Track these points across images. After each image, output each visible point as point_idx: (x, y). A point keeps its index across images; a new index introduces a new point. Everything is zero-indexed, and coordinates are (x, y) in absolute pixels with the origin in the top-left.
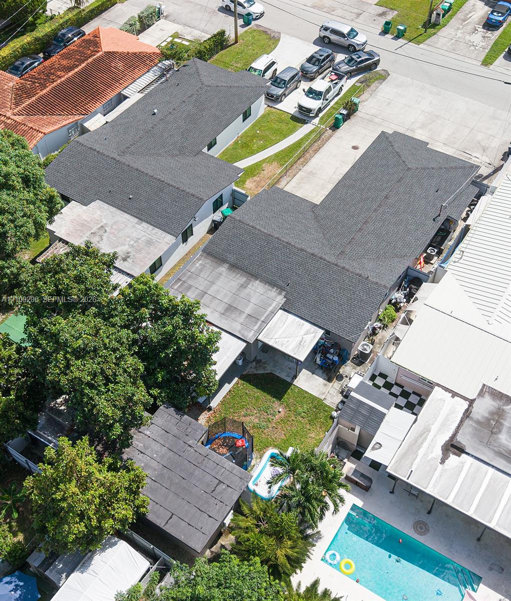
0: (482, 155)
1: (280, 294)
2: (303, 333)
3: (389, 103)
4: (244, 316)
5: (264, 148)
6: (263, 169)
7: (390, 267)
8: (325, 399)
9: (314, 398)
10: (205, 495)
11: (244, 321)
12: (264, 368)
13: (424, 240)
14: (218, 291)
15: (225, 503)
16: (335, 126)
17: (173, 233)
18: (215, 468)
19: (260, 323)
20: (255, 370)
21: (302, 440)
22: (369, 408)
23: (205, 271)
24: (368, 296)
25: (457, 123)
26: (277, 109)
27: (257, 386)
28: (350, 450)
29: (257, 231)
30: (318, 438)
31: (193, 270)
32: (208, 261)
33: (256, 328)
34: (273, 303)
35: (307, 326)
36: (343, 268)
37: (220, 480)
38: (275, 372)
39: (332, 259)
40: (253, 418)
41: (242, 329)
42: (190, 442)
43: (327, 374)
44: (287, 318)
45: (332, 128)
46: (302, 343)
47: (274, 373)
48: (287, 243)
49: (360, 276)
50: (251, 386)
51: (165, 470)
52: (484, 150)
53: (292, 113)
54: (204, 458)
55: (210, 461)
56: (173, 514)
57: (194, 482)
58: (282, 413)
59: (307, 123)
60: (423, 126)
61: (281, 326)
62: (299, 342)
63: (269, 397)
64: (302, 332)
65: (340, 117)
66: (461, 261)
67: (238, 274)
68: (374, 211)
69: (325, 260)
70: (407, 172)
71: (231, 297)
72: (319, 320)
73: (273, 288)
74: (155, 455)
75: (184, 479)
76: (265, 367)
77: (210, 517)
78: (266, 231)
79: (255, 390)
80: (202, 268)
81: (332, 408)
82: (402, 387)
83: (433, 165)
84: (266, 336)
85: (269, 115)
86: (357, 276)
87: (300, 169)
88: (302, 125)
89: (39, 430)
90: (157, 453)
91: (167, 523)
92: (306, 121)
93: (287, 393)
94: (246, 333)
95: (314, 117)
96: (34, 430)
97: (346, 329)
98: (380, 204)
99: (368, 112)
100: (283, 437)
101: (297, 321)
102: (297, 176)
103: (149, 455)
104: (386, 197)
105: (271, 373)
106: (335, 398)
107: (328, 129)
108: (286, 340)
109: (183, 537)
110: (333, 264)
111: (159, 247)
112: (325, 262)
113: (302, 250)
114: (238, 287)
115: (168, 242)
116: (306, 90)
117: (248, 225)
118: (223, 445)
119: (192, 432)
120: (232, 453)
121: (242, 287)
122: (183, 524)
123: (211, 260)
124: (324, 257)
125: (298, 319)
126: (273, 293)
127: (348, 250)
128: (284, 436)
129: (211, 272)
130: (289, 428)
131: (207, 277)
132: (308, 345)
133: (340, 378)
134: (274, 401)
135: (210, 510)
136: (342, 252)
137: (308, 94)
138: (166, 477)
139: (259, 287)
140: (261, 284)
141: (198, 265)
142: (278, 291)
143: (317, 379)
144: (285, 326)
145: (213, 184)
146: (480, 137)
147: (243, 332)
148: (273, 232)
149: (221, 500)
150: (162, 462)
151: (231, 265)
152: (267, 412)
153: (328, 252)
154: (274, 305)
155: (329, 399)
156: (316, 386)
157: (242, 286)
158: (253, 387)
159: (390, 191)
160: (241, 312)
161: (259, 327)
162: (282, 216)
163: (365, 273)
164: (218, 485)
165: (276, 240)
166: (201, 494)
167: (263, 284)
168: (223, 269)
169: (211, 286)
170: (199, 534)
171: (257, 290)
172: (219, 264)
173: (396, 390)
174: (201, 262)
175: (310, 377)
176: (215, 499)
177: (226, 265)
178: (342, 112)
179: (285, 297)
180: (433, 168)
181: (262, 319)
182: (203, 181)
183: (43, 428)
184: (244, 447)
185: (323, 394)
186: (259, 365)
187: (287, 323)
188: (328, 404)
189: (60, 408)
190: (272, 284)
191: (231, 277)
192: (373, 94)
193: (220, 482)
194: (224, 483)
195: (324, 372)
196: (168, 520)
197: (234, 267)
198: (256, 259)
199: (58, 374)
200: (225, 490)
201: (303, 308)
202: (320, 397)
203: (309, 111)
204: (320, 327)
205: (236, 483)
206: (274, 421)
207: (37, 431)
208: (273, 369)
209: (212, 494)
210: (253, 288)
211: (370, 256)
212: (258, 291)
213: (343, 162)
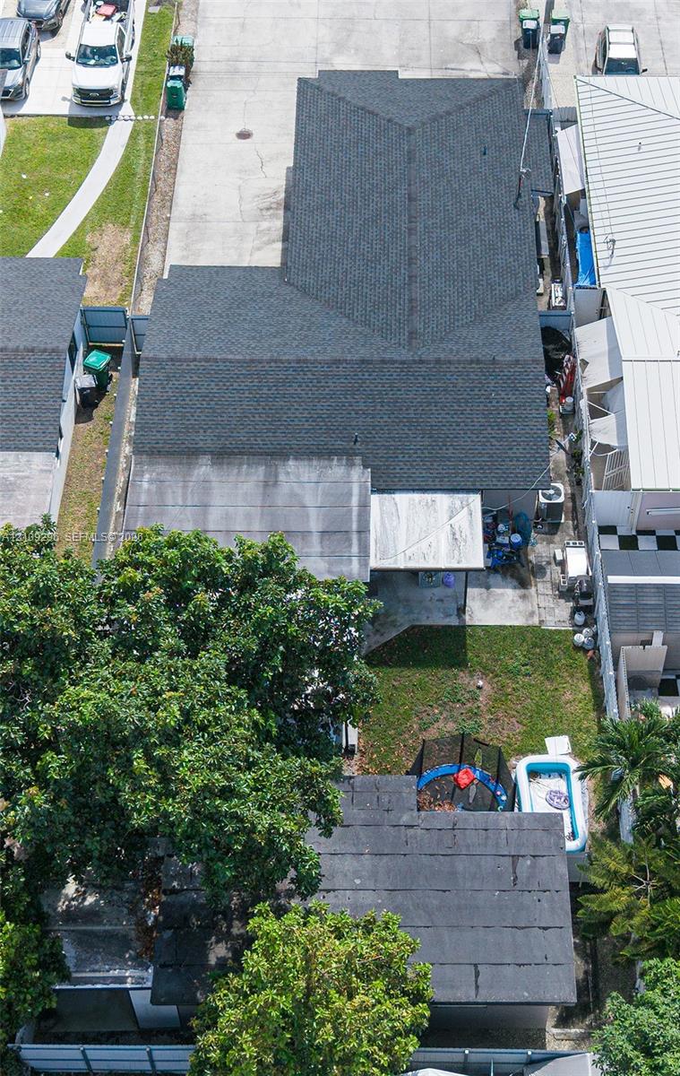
0: (482, 63)
1: (351, 465)
2: (446, 517)
3: (243, 26)
4: (315, 538)
5: (60, 205)
6: (93, 246)
7: (511, 323)
8: (541, 622)
9: (519, 632)
10: (506, 896)
11: (322, 547)
12: (394, 624)
13: (527, 251)
14: (227, 517)
15: (551, 888)
16: (175, 106)
17: (41, 446)
18: (487, 838)
19: (355, 538)
20: (378, 636)
21: (558, 714)
22: (656, 590)
23: (170, 491)
24: (517, 393)
25: (394, 20)
26: (28, 116)
27: (403, 663)
28: (650, 687)
29: (220, 363)
30: (580, 696)
31: (143, 499)
32: (160, 468)
33: (355, 549)
34: (351, 489)
35: (443, 500)
36: (438, 361)
37: (513, 854)
38: (418, 620)
39: (405, 354)
40: (441, 724)
41: (330, 564)
42: (405, 819)
43: (512, 576)
44: (396, 504)
45: (171, 113)
46: (457, 536)
47: (419, 623)
48: (298, 361)
49: (478, 361)
50: (395, 670)
51: (399, 897)
52: (478, 50)
53: (67, 113)
54: (450, 834)
55: (467, 832)
56: (476, 965)
57: (468, 885)
58: (487, 688)
59: (110, 122)
60: (340, 47)
61: (395, 523)
62: (450, 537)
63: (442, 672)
64: (443, 515)
65: (179, 84)
66: (614, 261)
67: (241, 464)
68: (410, 234)
69: (393, 362)
70: (412, 137)
71: (262, 515)
72: (458, 479)
73: (331, 460)
74: (358, 882)
75: (444, 891)
76: (393, 621)
77: (545, 929)
78: (237, 357)
79: (407, 673)
80: (159, 488)
81: (566, 631)
82: (652, 533)
83: (443, 108)
84: (384, 556)
85: (20, 133)
86: (473, 365)
87: (169, 219)
88: (104, 129)
89: (76, 972)
90: (357, 874)
91: (477, 987)
92: (108, 118)
93: (468, 647)
94: (344, 569)
95: (120, 105)
96: (66, 977)
97: (518, 471)
98: (410, 217)
99: (216, 58)
100: (520, 728)
101: (417, 501)
102: (172, 234)
103: (345, 885)
104: (410, 199)
105: (413, 627)
106: (557, 611)
107: (163, 117)
108: (424, 544)
109: (526, 994)
110: (415, 362)
111: (33, 487)
112: (396, 365)
113: (337, 362)
114: (261, 490)
115: (45, 468)
116: (74, 54)
117: (195, 360)
118: (436, 799)
119: (394, 799)
120: (461, 805)
121: (268, 485)
122: (508, 971)
123: (167, 464)
124: (388, 356)
125: (417, 496)
126: (337, 470)
127: (419, 326)
128: (521, 726)
129: (185, 487)
130: (519, 707)
131: (185, 499)
132: (471, 534)
133: (539, 571)
134: (456, 676)
135: (536, 916)
136: (411, 333)
137: (84, 61)
138: (411, 908)
139: (301, 470)
140: (302, 463)
141: (145, 485)
142: (344, 462)
143: (502, 594)
144: (403, 520)
145: (49, 310)
146: (452, 30)
147: (339, 569)
148: (253, 353)
149: (541, 888)
150: (382, 887)
151: (212, 453)
152: (459, 701)
153: (386, 344)
154: (356, 490)
155: (549, 618)
156: (510, 608)
157: (266, 484)
158: (400, 670)
159: (409, 185)
160: (305, 534)
161: (360, 545)
162: (240, 315)
163: (484, 353)
164: (514, 865)
165: (273, 364)
166: (498, 900)
167: (306, 463)
168: (203, 469)
169: (205, 514)
170: (549, 971)
171: (302, 479)
172: (189, 464)
173: (647, 544)
174: (147, 476)
175: (488, 597)
176: (530, 892)
177: (206, 459)
178: (174, 74)
179: (365, 467)
180: (449, 113)
181: (354, 527)
182: (22, 313)
183: (81, 964)
184: (475, 782)
185: (532, 614)
186: (380, 625)
187: (403, 514)
188: (554, 628)
189: (86, 903)
190: (322, 452)
191: (232, 478)
192: (199, 20)
193: (515, 858)
194: (523, 856)
195: (504, 576)
196: (476, 981)
197: (223, 455)
198: (257, 418)
199: (154, 804)
200: (533, 866)
201: (414, 471)
202: (530, 623)
203: (106, 94)
204: (468, 491)
205: (545, 843)
206: (483, 708)
207: (74, 975)
208: (412, 616)
209: (518, 887)
210: (292, 478)
211: (462, 320)
212: (306, 479)
213: (240, 171)
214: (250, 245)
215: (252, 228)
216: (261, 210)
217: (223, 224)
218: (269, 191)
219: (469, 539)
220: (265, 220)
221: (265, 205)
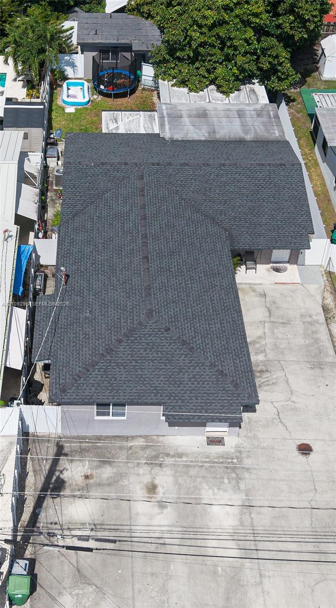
1: (171, 138)
2: (120, 126)
23: (263, 130)
46: (114, 121)
61: (146, 125)
64: (122, 127)
84: (151, 116)
108: (131, 118)
129: (256, 131)
142: (175, 139)
171: (196, 134)
179: (164, 138)
187: (142, 128)
204: (109, 134)
210: (201, 134)
212: (194, 134)
213: (296, 409)
214: (267, 340)
215: (271, 355)
216: (267, 371)
217: (295, 359)
218: (266, 388)
219: (109, 120)
220: (262, 362)
221: (265, 375)
